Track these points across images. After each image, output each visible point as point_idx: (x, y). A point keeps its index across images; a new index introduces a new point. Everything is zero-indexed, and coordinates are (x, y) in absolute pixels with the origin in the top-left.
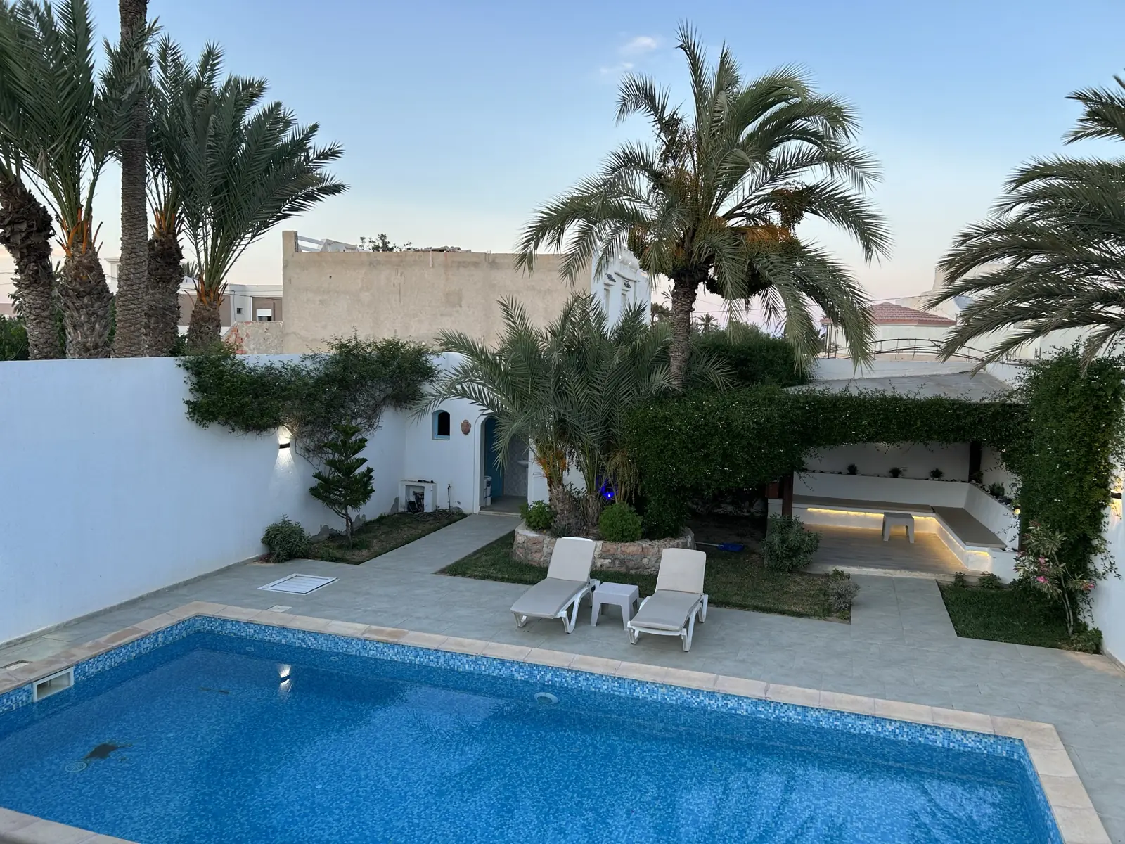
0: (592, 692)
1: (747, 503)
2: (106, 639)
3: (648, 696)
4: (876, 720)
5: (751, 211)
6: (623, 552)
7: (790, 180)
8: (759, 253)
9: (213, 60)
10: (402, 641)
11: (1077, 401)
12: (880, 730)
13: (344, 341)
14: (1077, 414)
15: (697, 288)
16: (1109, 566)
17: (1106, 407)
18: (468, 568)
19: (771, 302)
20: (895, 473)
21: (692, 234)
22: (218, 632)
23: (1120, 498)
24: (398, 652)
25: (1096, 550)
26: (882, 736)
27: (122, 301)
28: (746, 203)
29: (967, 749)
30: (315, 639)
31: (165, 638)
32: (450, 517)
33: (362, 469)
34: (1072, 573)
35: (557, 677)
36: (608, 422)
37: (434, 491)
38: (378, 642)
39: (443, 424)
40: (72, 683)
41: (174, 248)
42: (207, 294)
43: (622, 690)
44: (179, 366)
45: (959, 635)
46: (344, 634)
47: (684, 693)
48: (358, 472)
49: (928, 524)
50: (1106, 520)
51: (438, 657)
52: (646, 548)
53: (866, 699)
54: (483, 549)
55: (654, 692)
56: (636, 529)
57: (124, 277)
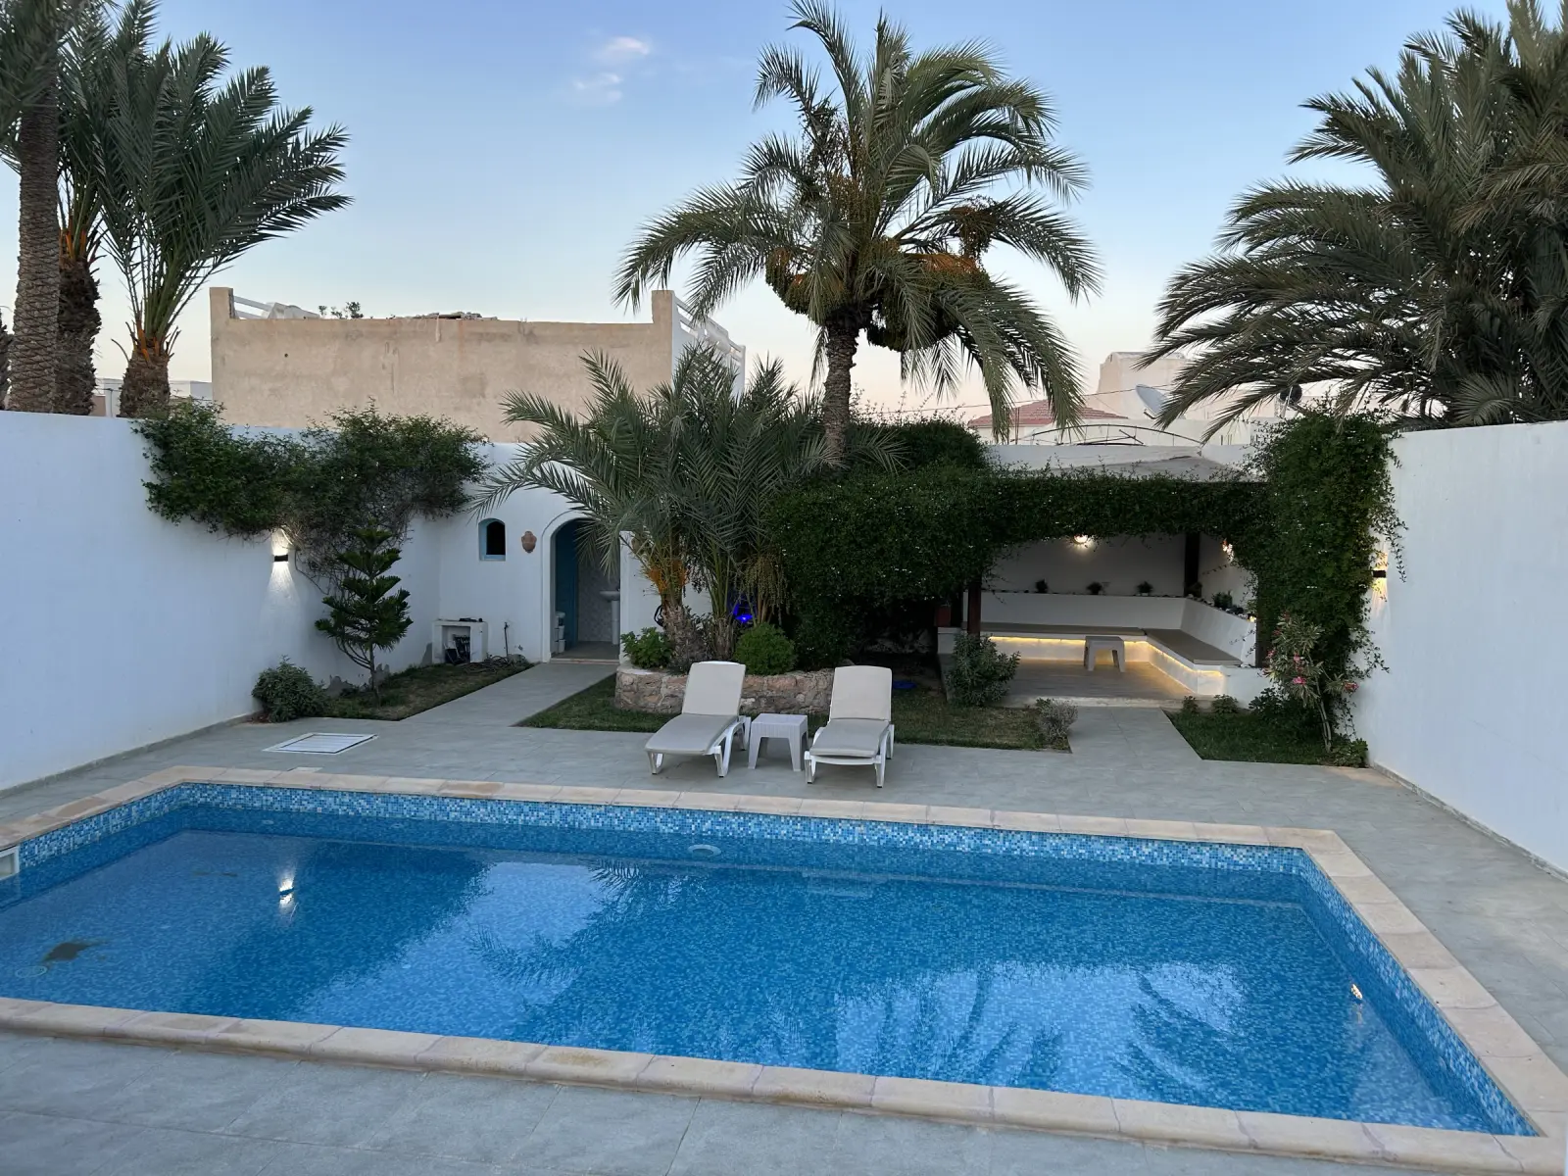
0: (766, 840)
1: (911, 637)
2: (57, 813)
3: (842, 839)
4: (1131, 841)
5: (922, 236)
6: (770, 688)
7: (975, 193)
8: (943, 284)
9: (144, 13)
10: (498, 795)
11: (1332, 462)
12: (1134, 854)
13: (358, 414)
14: (1332, 479)
15: (857, 335)
16: (1373, 660)
17: (1365, 468)
18: (558, 719)
19: (944, 366)
20: (1095, 589)
21: (853, 262)
22: (217, 805)
23: (1384, 576)
24: (492, 811)
25: (1356, 645)
26: (1137, 861)
27: (21, 350)
28: (922, 222)
29: (1238, 868)
30: (369, 802)
31: (142, 813)
32: (509, 667)
33: (393, 592)
34: (1330, 674)
35: (719, 824)
36: (744, 517)
37: (485, 633)
38: (462, 799)
39: (495, 538)
40: (17, 870)
41: (86, 281)
42: (150, 345)
43: (806, 833)
44: (136, 431)
45: (1203, 758)
46: (412, 792)
47: (889, 830)
48: (387, 595)
49: (1140, 650)
50: (1367, 606)
51: (551, 813)
52: (801, 681)
53: (1115, 820)
54: (571, 699)
55: (850, 833)
56: (788, 656)
57: (24, 314)
